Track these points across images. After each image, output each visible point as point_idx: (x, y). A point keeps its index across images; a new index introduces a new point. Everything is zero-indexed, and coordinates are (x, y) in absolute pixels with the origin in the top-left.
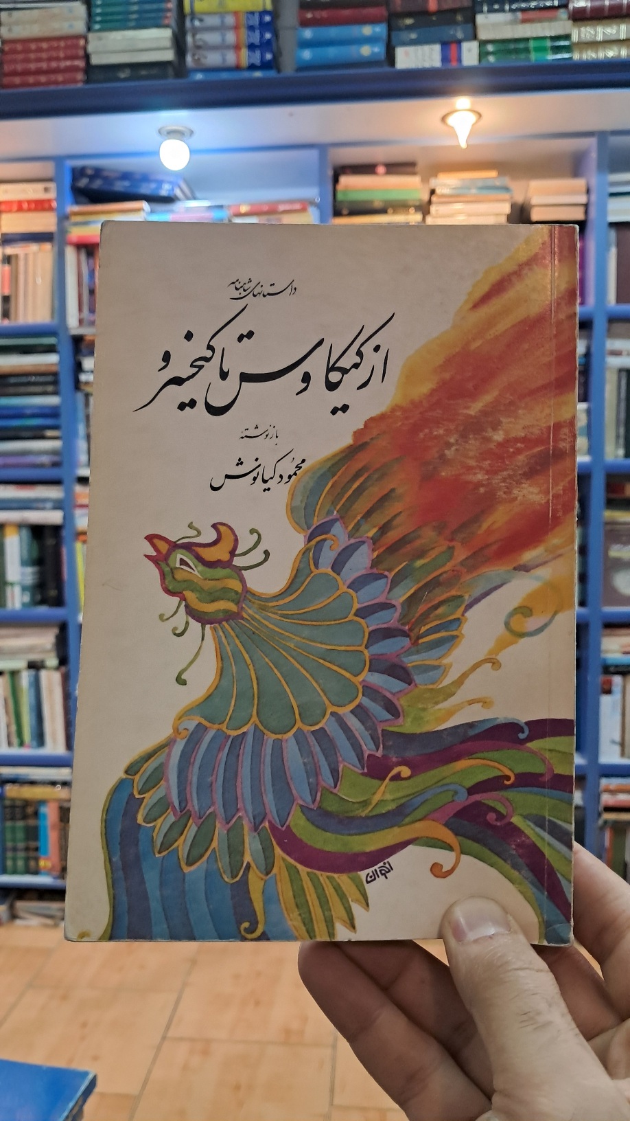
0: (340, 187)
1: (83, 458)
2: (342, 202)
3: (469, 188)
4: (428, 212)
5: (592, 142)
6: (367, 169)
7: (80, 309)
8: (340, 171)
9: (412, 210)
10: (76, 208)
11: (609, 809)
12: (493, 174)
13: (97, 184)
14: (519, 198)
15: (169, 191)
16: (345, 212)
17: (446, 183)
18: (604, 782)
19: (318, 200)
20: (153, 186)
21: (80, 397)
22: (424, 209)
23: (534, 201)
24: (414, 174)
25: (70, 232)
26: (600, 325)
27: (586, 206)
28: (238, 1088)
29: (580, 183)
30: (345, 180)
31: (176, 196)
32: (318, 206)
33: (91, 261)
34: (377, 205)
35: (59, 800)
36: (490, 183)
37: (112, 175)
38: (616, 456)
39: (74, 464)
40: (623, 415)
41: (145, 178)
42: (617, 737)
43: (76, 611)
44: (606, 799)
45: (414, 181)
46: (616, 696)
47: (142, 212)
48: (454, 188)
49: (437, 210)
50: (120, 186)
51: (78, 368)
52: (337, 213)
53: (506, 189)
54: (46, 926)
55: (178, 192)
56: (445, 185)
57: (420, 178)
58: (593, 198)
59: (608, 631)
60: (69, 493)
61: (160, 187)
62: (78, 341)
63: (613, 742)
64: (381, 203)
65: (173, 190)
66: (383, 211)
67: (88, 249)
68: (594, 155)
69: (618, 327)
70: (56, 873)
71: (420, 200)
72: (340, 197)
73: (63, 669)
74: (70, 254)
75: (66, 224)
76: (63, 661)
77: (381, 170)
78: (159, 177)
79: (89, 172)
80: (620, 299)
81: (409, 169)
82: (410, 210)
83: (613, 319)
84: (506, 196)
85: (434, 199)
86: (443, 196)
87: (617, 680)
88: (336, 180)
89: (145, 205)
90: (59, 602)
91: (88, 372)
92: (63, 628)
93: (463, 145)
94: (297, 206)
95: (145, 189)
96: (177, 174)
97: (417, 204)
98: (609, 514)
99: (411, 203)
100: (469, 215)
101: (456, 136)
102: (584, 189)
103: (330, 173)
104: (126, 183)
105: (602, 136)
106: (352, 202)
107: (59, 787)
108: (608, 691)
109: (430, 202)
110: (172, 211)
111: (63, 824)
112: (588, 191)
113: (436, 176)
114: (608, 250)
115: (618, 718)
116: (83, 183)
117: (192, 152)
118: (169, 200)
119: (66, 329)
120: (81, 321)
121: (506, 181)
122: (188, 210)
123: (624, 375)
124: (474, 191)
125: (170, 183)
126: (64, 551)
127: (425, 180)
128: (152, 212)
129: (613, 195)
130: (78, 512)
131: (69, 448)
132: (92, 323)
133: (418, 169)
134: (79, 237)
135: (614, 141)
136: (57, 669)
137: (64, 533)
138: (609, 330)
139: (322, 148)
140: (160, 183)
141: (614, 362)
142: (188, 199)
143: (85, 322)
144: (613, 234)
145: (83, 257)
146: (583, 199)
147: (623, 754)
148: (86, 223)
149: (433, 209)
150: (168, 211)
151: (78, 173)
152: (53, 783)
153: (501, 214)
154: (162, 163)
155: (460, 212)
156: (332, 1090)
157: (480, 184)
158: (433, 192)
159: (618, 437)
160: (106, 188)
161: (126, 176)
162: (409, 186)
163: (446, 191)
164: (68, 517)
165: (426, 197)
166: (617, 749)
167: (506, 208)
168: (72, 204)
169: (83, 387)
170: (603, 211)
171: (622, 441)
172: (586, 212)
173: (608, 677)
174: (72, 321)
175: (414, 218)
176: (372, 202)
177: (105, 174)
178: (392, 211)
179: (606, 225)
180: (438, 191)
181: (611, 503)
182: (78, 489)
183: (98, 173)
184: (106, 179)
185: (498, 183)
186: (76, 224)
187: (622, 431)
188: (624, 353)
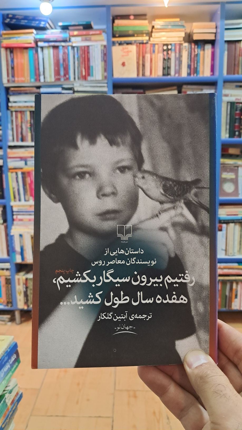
0: (115, 25)
1: (11, 138)
2: (116, 31)
3: (168, 26)
4: (152, 36)
5: (218, 6)
6: (126, 17)
7: (8, 76)
8: (115, 18)
9: (145, 35)
10: (5, 32)
11: (220, 275)
12: (178, 20)
13: (14, 21)
14: (188, 31)
15: (44, 24)
16: (117, 35)
17: (158, 23)
18: (219, 265)
19: (106, 30)
20: (37, 22)
21: (9, 112)
22: (150, 34)
23: (195, 31)
24: (145, 19)
25: (3, 42)
26: (220, 83)
27: (215, 33)
28: (78, 384)
29: (213, 24)
30: (117, 22)
31: (47, 27)
32: (106, 33)
33: (12, 55)
34: (130, 33)
35: (5, 276)
36: (177, 24)
37: (20, 17)
38: (226, 137)
39: (7, 140)
40: (228, 121)
41: (34, 19)
42: (224, 248)
43: (10, 201)
44: (219, 271)
45: (146, 22)
46: (224, 231)
47: (33, 35)
48: (162, 26)
49: (155, 35)
50: (23, 22)
51: (8, 101)
52: (114, 36)
53: (183, 26)
54: (2, 324)
55: (48, 25)
56: (158, 24)
57: (148, 21)
58: (219, 30)
59: (221, 207)
60: (5, 152)
61: (40, 23)
62: (7, 89)
63: (222, 250)
64: (132, 32)
65: (45, 24)
66: (133, 35)
67: (11, 49)
68: (219, 12)
69: (228, 85)
70: (5, 304)
71: (148, 31)
72: (115, 29)
73: (5, 224)
74: (3, 51)
75: (1, 38)
76: (5, 221)
77: (132, 17)
78: (40, 18)
79: (10, 16)
80: (228, 73)
81: (144, 17)
82: (144, 35)
83: (226, 81)
84: (183, 29)
85: (154, 30)
86: (157, 29)
87: (224, 226)
88: (113, 22)
89: (34, 31)
90: (3, 197)
91: (12, 102)
92: (4, 208)
93: (167, 6)
94: (98, 32)
95: (34, 24)
96: (47, 17)
97: (147, 32)
98: (222, 160)
99: (144, 32)
100: (168, 37)
101: (163, 3)
102: (215, 27)
103: (111, 18)
104: (26, 21)
105: (223, 4)
106: (120, 31)
107: (5, 271)
108: (221, 230)
109: (152, 32)
110: (45, 34)
111: (7, 285)
112: (216, 28)
113: (154, 20)
114: (224, 52)
115: (224, 240)
116: (7, 21)
117: (54, 8)
118: (44, 29)
119: (3, 84)
120: (8, 81)
121: (183, 23)
122: (52, 33)
123: (229, 104)
124: (170, 27)
125: (44, 21)
126: (4, 176)
127: (150, 22)
128: (37, 34)
129: (226, 29)
130: (9, 160)
131: (5, 133)
132: (14, 81)
133: (147, 17)
134: (7, 44)
135: (228, 6)
136: (3, 224)
137: (4, 169)
138: (224, 86)
139: (108, 7)
140: (40, 21)
141: (225, 99)
142: (52, 28)
143: (11, 81)
144: (226, 45)
145: (8, 53)
146: (214, 31)
147: (226, 254)
148: (10, 38)
149: (153, 34)
150: (44, 34)
151: (5, 17)
152: (3, 269)
153: (181, 37)
154: (41, 12)
155: (164, 36)
156: (115, 384)
157: (172, 24)
158: (153, 27)
159: (226, 129)
160: (18, 23)
161: (26, 18)
162: (143, 24)
163: (159, 27)
164: (5, 162)
165: (150, 30)
166: (224, 252)
167: (183, 34)
168: (3, 30)
169: (10, 108)
170: (223, 36)
171: (228, 131)
172: (215, 36)
173: (221, 224)
174: (5, 80)
175: (145, 38)
176: (128, 31)
177: (17, 17)
178: (136, 35)
179: (224, 42)
180: (155, 27)
181: (223, 156)
182: (9, 150)
183: (14, 17)
184: (17, 19)
185: (180, 24)
186: (5, 39)
187: (228, 127)
188: (230, 95)
